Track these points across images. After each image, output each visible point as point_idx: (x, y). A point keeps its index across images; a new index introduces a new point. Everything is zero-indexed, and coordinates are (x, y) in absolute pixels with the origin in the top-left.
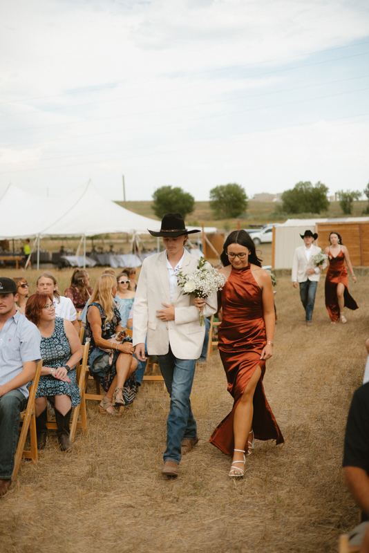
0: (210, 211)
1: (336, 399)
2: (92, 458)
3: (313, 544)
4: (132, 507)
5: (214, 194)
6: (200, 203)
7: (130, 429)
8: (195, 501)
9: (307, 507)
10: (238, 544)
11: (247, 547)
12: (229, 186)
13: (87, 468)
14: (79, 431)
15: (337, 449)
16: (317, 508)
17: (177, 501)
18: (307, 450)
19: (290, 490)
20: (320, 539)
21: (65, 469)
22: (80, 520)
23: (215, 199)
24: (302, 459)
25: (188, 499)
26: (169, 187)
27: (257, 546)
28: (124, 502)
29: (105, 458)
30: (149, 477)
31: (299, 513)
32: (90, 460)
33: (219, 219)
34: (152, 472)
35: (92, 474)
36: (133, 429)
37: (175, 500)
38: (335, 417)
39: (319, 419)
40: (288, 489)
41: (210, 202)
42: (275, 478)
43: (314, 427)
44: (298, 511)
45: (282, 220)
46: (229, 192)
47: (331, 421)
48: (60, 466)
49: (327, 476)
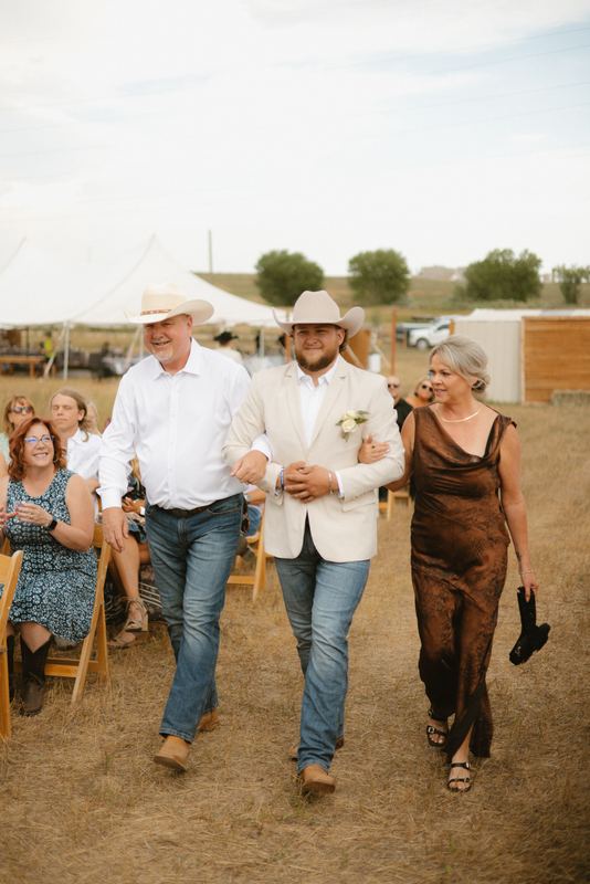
0: (348, 293)
2: (111, 734)
4: (173, 844)
5: (356, 265)
6: (333, 280)
8: (295, 835)
9: (509, 858)
12: (380, 254)
13: (96, 757)
14: (93, 679)
15: (560, 733)
16: (524, 862)
17: (259, 834)
19: (474, 821)
21: (58, 754)
22: (69, 870)
23: (358, 274)
25: (281, 829)
26: (284, 253)
28: (158, 831)
29: (135, 735)
31: (489, 873)
32: (105, 737)
34: (218, 768)
35: (105, 767)
37: (256, 831)
38: (556, 668)
41: (348, 278)
44: (490, 866)
45: (465, 310)
46: (380, 264)
47: (548, 674)
48: (50, 749)
49: (544, 791)
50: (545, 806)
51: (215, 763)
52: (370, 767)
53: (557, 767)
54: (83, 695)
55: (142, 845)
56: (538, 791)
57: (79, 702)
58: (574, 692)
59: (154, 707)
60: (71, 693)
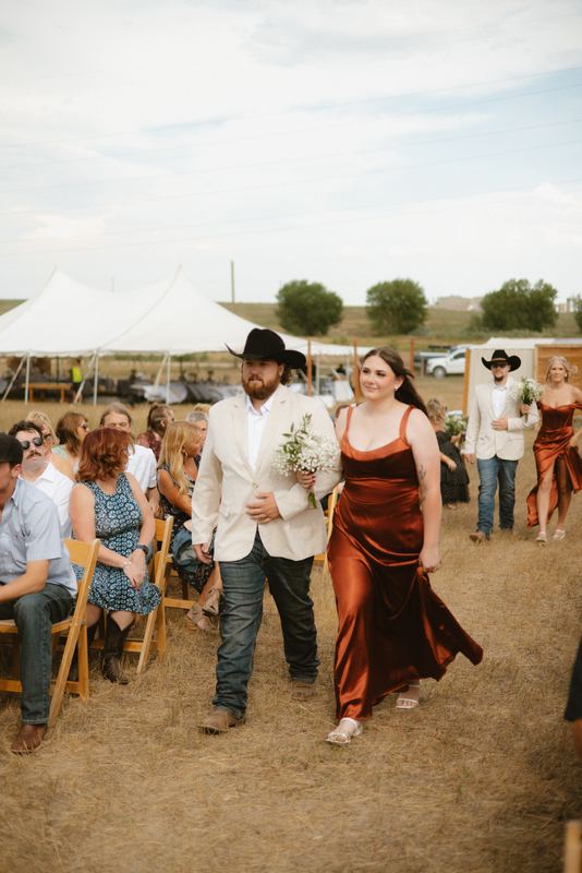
0: (366, 322)
1: (561, 621)
2: (173, 697)
3: (518, 844)
5: (374, 296)
6: (351, 309)
8: (334, 770)
9: (511, 786)
10: (399, 838)
11: (413, 844)
12: (397, 284)
13: (165, 712)
14: (153, 654)
16: (526, 788)
17: (306, 768)
18: (512, 697)
19: (484, 759)
20: (529, 837)
21: (131, 711)
22: (152, 790)
23: (375, 304)
24: (505, 712)
25: (322, 767)
26: (304, 282)
27: (430, 842)
29: (193, 698)
30: (262, 730)
31: (497, 795)
32: (170, 699)
33: (380, 335)
35: (172, 721)
37: (303, 766)
38: (559, 650)
39: (534, 651)
40: (481, 757)
41: (367, 308)
42: (460, 740)
43: (523, 662)
44: (496, 792)
45: (481, 339)
46: (398, 294)
47: (551, 655)
48: (123, 707)
49: (543, 740)
54: (148, 667)
55: (207, 775)
57: (142, 672)
60: (136, 666)
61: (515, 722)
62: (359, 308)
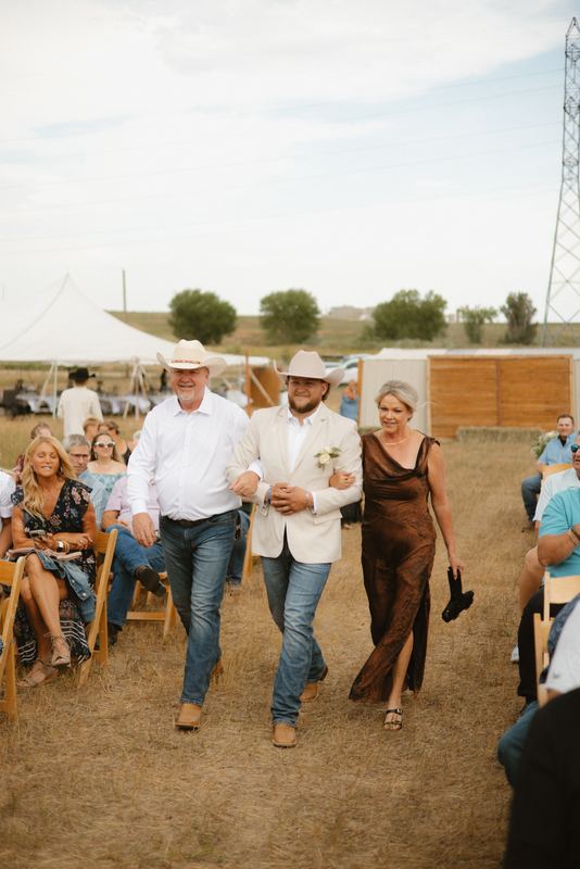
0: (259, 331)
2: (18, 774)
5: (268, 305)
6: (245, 319)
7: (96, 714)
12: (291, 294)
13: (5, 797)
15: (465, 764)
18: (412, 763)
23: (270, 313)
24: (401, 784)
26: (197, 292)
29: (43, 775)
30: (120, 818)
32: (12, 777)
33: (274, 344)
34: (126, 807)
35: (11, 809)
36: (102, 714)
40: (375, 851)
41: (260, 318)
42: (352, 824)
45: (373, 349)
46: (290, 303)
49: (449, 822)
50: (451, 837)
51: (125, 802)
52: (277, 803)
53: (462, 798)
56: (445, 823)
58: (478, 723)
59: (62, 746)
61: (414, 798)
62: (253, 318)
